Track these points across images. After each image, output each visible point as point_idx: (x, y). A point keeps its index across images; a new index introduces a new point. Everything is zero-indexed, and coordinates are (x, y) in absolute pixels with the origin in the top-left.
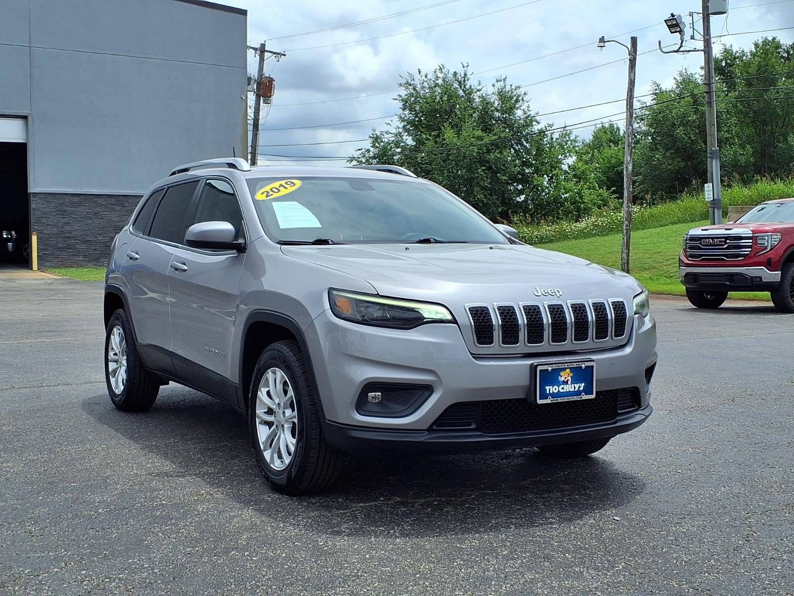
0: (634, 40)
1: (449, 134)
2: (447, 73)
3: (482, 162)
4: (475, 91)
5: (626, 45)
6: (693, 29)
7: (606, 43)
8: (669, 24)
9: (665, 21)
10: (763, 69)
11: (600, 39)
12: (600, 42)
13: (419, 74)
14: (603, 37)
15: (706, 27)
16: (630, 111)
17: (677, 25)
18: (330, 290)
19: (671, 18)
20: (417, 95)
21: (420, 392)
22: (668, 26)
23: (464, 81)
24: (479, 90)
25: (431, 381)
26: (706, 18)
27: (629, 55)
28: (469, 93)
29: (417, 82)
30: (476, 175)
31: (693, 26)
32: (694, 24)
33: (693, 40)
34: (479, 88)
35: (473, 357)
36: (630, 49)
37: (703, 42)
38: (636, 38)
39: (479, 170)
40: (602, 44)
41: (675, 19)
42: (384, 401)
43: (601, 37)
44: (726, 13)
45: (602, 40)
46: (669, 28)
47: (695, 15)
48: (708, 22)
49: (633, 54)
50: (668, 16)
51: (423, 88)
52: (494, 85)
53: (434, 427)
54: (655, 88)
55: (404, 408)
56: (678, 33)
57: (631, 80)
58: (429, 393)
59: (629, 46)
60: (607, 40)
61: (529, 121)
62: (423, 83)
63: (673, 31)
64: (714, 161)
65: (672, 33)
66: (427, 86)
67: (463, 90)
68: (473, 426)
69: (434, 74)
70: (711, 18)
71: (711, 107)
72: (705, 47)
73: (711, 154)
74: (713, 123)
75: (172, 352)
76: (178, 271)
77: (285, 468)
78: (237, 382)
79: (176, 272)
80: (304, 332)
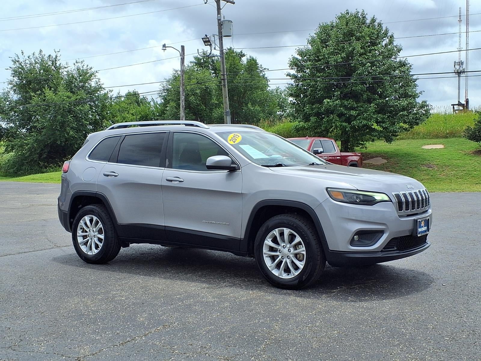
0: (183, 47)
1: (49, 94)
2: (43, 56)
3: (70, 111)
4: (63, 67)
5: (178, 50)
6: (215, 44)
7: (166, 48)
8: (204, 40)
9: (202, 38)
10: (233, 66)
11: (163, 45)
12: (163, 47)
13: (23, 55)
14: (165, 44)
15: (221, 43)
16: (182, 87)
17: (209, 41)
18: (327, 188)
19: (205, 37)
20: (22, 68)
21: (377, 234)
22: (204, 41)
23: (56, 60)
24: (66, 68)
25: (384, 228)
26: (221, 38)
27: (181, 56)
28: (58, 68)
29: (21, 60)
30: (67, 120)
31: (215, 42)
32: (215, 41)
33: (215, 50)
34: (66, 66)
35: (399, 217)
36: (180, 52)
37: (219, 51)
38: (184, 46)
39: (69, 117)
40: (164, 48)
41: (208, 38)
42: (359, 240)
43: (164, 44)
44: (231, 36)
45: (164, 46)
46: (204, 43)
47: (215, 36)
48: (222, 40)
49: (183, 55)
50: (204, 36)
51: (26, 64)
52: (74, 64)
53: (383, 250)
54: (175, 73)
55: (370, 242)
56: (209, 46)
57: (182, 70)
58: (382, 234)
59: (180, 50)
60: (167, 46)
61: (99, 88)
62: (26, 61)
63: (206, 44)
64: (228, 117)
65: (206, 45)
66: (28, 62)
67: (55, 67)
68: (395, 249)
69: (33, 55)
70: (223, 38)
71: (225, 87)
72: (220, 54)
73: (226, 113)
74: (226, 96)
75: (165, 226)
76: (173, 182)
77: (294, 276)
78: (241, 238)
79: (171, 182)
80: (313, 209)
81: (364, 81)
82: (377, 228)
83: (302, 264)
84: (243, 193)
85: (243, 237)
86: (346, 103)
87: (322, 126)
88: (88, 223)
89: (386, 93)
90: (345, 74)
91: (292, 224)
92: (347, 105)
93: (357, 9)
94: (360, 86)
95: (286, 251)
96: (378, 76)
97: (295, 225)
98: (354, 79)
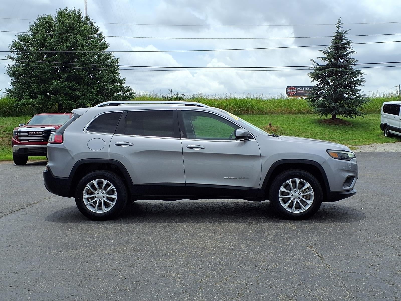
18: (327, 150)
55: (348, 184)
58: (353, 179)
75: (186, 183)
76: (194, 149)
77: (304, 211)
78: (259, 188)
79: (192, 149)
80: (321, 164)
81: (86, 67)
82: (351, 175)
83: (311, 202)
84: (262, 156)
85: (261, 187)
86: (71, 85)
87: (49, 103)
88: (96, 185)
89: (103, 79)
90: (68, 60)
91: (304, 175)
92: (72, 86)
93: (74, 8)
94: (84, 72)
95: (297, 194)
96: (96, 64)
97: (306, 176)
98: (79, 65)
